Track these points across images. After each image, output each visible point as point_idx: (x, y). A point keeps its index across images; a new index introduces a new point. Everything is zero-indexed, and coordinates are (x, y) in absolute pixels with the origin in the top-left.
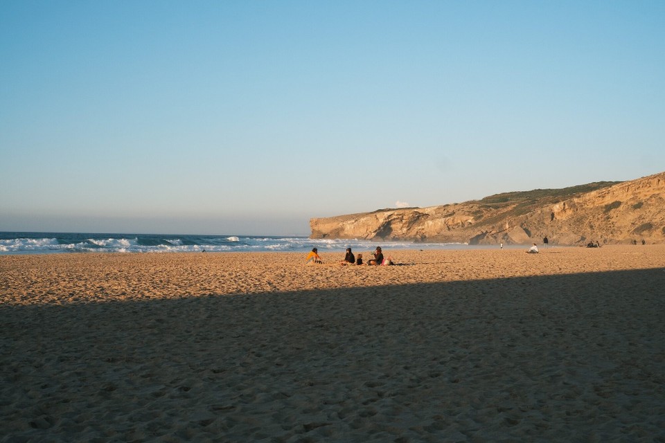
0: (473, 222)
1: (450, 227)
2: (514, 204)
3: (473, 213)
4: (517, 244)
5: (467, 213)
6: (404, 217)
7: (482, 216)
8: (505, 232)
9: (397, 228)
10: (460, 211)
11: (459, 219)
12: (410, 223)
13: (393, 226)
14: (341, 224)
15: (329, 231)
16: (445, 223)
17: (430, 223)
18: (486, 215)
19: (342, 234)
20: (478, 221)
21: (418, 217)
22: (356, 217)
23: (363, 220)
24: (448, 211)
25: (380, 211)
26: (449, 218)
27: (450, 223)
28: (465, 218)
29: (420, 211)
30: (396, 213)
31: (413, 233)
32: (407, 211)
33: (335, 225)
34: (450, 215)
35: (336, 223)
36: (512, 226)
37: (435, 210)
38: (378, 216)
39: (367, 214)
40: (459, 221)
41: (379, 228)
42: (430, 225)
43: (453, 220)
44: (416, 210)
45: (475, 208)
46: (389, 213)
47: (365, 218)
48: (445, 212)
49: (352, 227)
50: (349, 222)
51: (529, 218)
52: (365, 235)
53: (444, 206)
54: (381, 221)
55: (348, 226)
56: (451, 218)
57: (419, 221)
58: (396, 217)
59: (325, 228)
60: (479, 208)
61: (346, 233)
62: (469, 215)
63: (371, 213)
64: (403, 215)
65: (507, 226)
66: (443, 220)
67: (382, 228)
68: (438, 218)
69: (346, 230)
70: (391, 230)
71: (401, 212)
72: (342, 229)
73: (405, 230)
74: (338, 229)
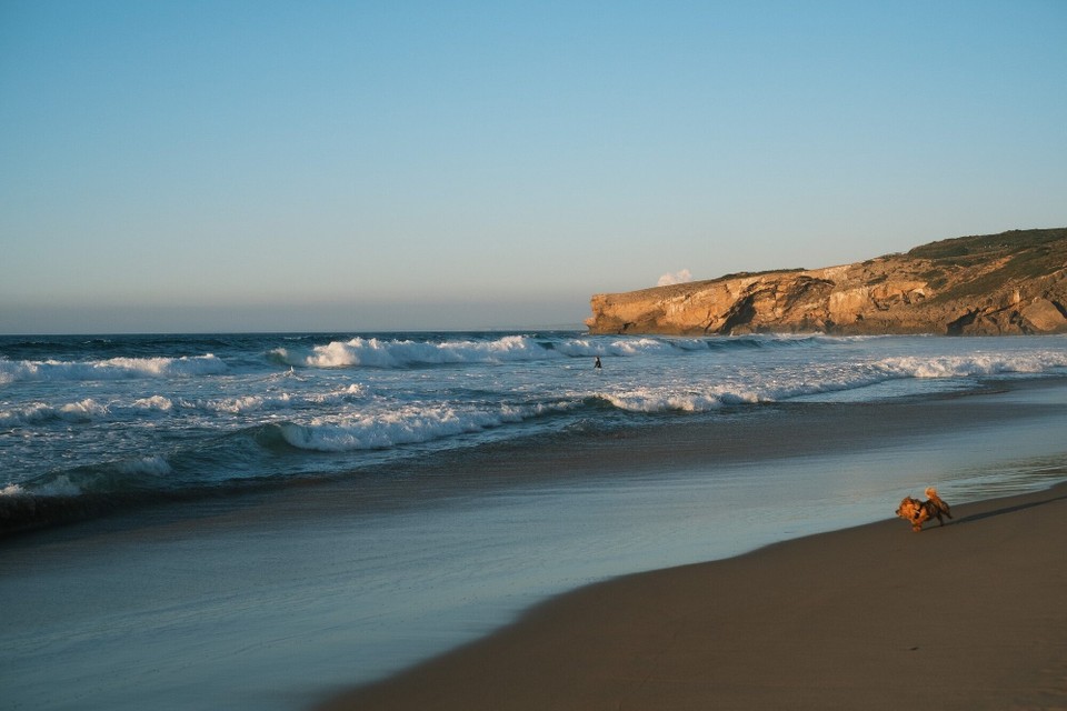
0: (930, 293)
1: (880, 303)
2: (1002, 256)
3: (924, 276)
4: (1041, 332)
5: (912, 277)
6: (780, 288)
7: (945, 280)
8: (1012, 309)
9: (766, 309)
10: (896, 273)
11: (896, 288)
12: (790, 297)
13: (757, 305)
14: (659, 304)
15: (635, 317)
16: (870, 295)
17: (841, 296)
18: (953, 279)
19: (661, 322)
20: (940, 290)
21: (807, 286)
22: (687, 289)
23: (701, 294)
24: (871, 272)
25: (729, 277)
26: (877, 286)
27: (878, 297)
28: (908, 285)
29: (814, 276)
30: (763, 281)
31: (797, 315)
32: (786, 276)
33: (647, 306)
34: (878, 281)
35: (648, 302)
36: (1027, 298)
37: (847, 272)
38: (730, 286)
39: (707, 284)
40: (896, 292)
41: (733, 309)
42: (840, 300)
43: (885, 291)
44: (803, 274)
45: (926, 266)
46: (751, 281)
47: (705, 292)
48: (868, 275)
49: (681, 309)
50: (675, 299)
51: (1059, 281)
52: (706, 323)
53: (864, 264)
54: (736, 295)
55: (672, 306)
56: (881, 286)
57: (807, 295)
58: (763, 288)
59: (628, 312)
60: (933, 265)
61: (670, 320)
62: (915, 279)
63: (714, 281)
64: (777, 283)
65: (1017, 298)
66: (865, 290)
67: (737, 309)
68: (854, 286)
69: (669, 314)
70: (753, 311)
71: (774, 278)
72: (662, 313)
73: (779, 311)
74: (653, 312)
